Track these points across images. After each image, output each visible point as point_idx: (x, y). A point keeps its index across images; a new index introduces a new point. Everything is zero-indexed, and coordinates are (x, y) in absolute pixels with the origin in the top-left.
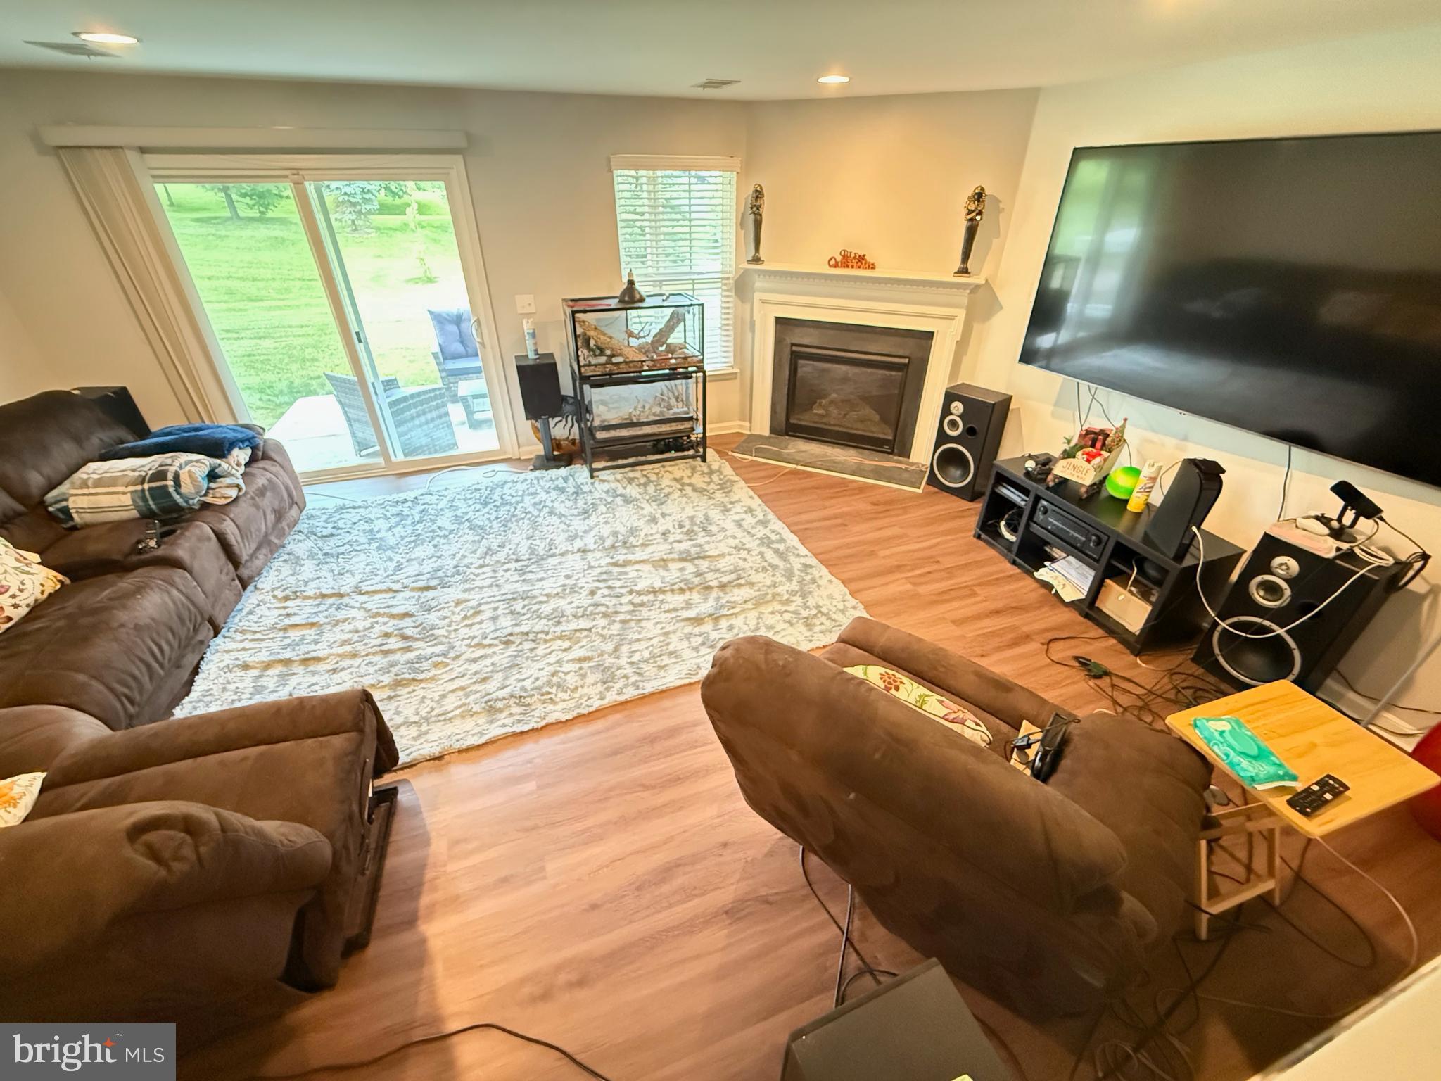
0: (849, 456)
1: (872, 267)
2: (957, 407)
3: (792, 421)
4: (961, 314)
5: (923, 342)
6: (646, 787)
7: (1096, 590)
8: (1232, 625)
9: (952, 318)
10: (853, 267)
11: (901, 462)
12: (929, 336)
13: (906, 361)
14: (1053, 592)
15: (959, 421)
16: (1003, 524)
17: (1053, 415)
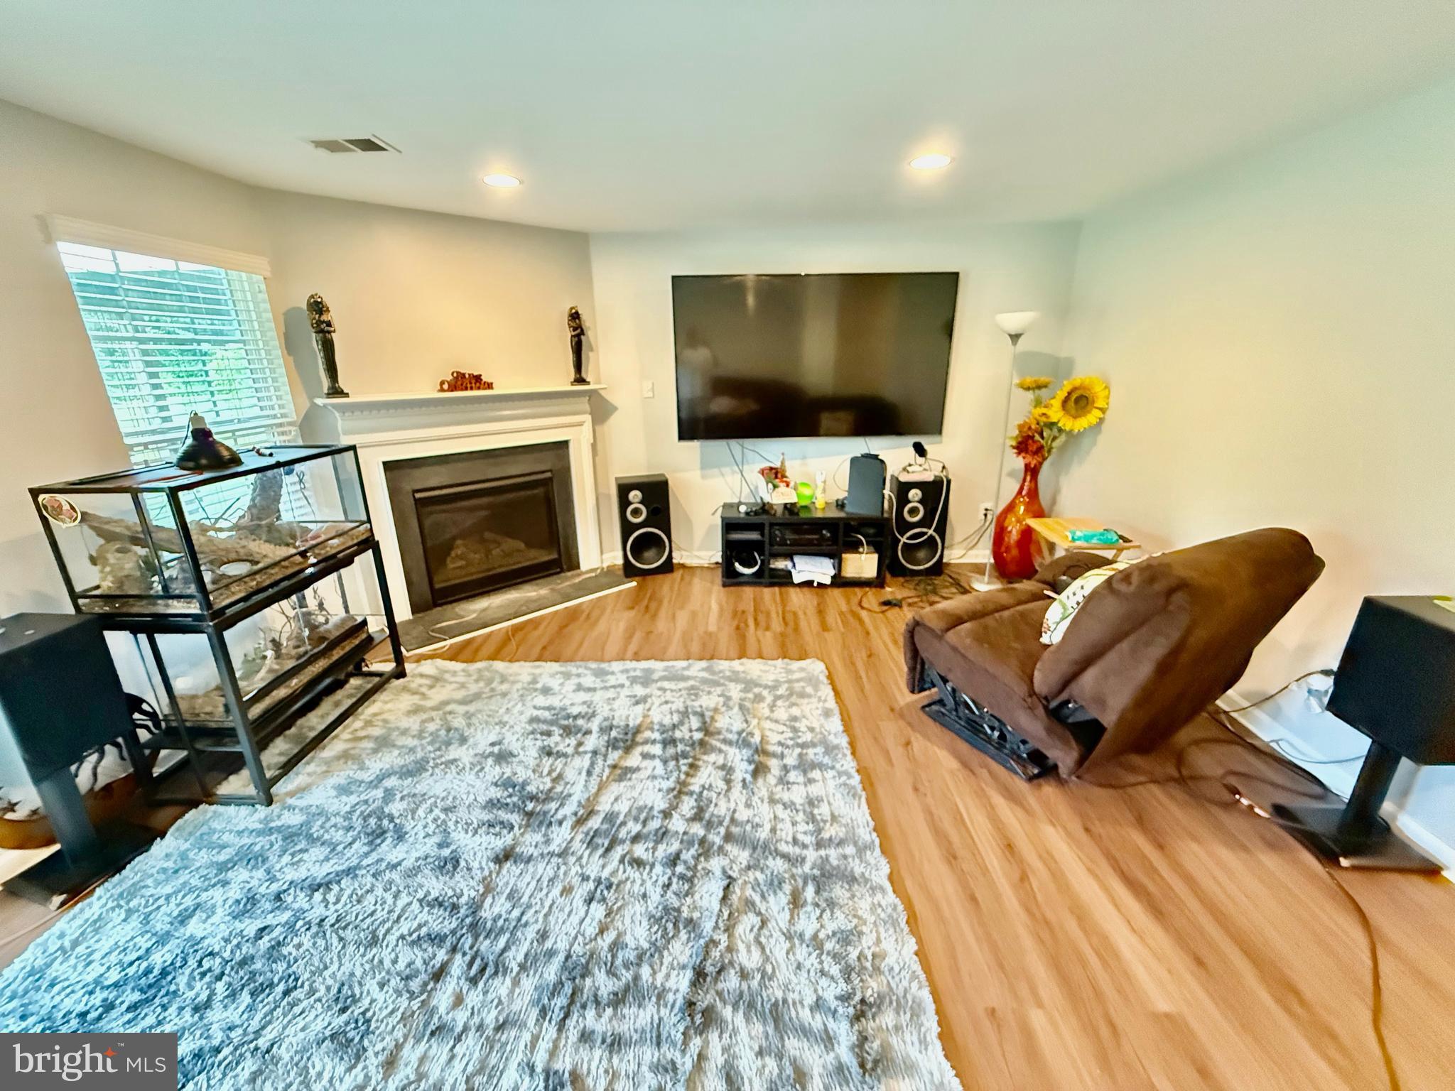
0: (529, 592)
1: (490, 386)
2: (635, 495)
3: (437, 586)
4: (587, 418)
5: (560, 452)
6: (1024, 878)
7: (839, 567)
8: (908, 539)
9: (580, 424)
10: (471, 389)
11: (573, 577)
12: (564, 445)
13: (548, 475)
14: (815, 584)
15: (641, 506)
16: (737, 564)
17: (703, 477)
